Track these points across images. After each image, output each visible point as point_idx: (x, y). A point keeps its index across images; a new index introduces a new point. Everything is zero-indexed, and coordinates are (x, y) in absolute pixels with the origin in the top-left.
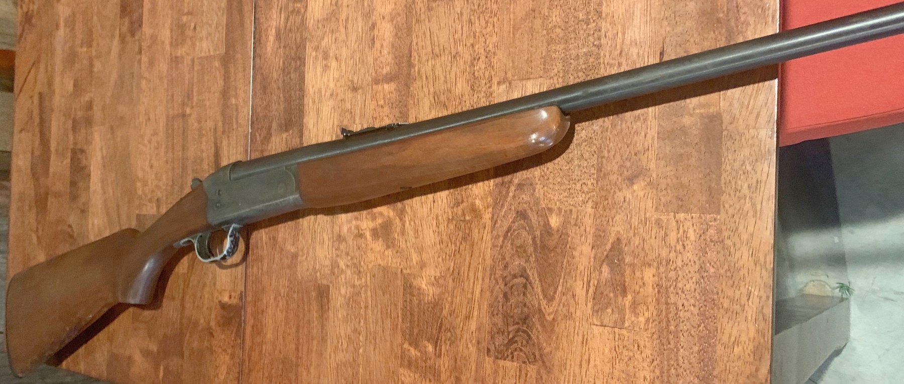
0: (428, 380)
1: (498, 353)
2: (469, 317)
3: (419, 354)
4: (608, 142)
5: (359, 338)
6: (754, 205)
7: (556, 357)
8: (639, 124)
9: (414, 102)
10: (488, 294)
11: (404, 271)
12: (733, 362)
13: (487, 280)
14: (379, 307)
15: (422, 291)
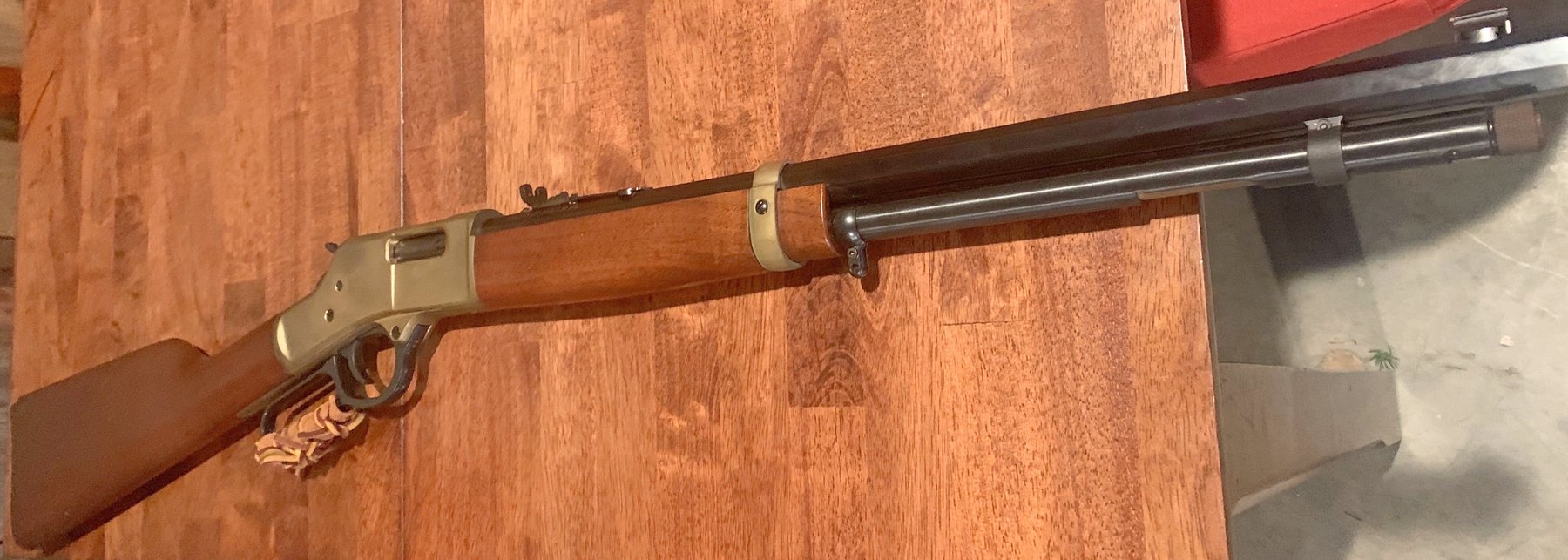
1: (806, 397)
2: (759, 349)
3: (684, 424)
4: (942, 47)
5: (589, 416)
8: (984, 12)
9: (653, 36)
12: (1155, 343)
14: (619, 361)
15: (683, 324)
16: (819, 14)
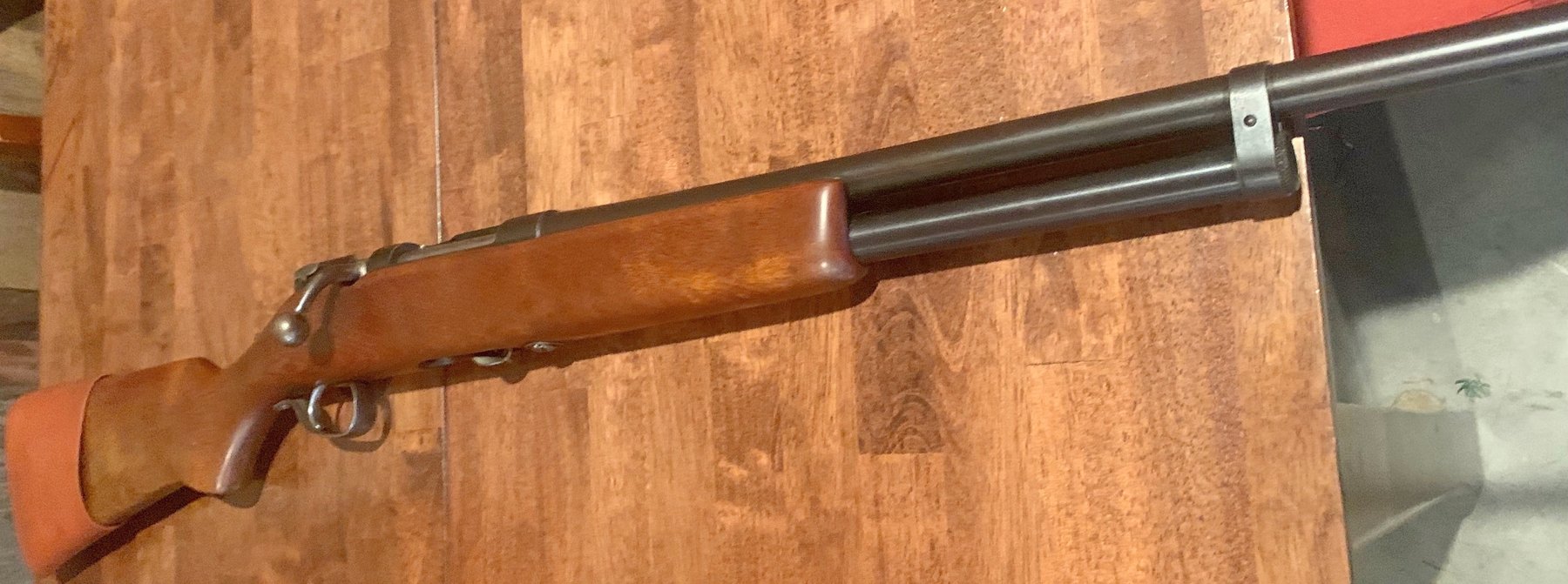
0: (764, 514)
1: (877, 444)
2: (824, 393)
3: (745, 473)
4: (1022, 67)
5: (642, 466)
7: (974, 432)
8: (1068, 28)
9: (703, 65)
10: (851, 350)
12: (1266, 380)
13: (848, 328)
14: (673, 408)
15: (741, 368)
16: (884, 36)
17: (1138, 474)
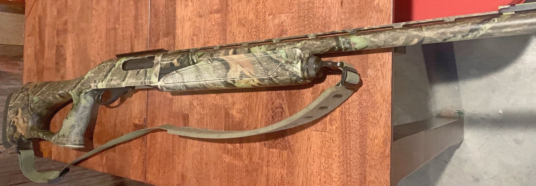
0: (237, 160)
1: (269, 145)
6: (382, 73)
7: (296, 147)
9: (229, 23)
10: (265, 117)
11: (225, 106)
13: (264, 110)
14: (213, 124)
17: (338, 167)
